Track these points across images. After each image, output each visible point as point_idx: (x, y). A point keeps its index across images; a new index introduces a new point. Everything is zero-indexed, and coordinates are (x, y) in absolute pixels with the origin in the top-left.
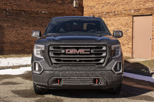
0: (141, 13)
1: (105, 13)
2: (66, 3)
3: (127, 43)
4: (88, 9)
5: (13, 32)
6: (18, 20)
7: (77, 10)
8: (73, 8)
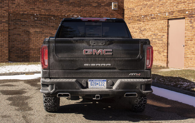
0: (174, 16)
1: (143, 16)
2: (102, 6)
3: (163, 51)
4: (128, 12)
5: (42, 38)
6: (46, 25)
7: (117, 13)
8: (111, 11)
